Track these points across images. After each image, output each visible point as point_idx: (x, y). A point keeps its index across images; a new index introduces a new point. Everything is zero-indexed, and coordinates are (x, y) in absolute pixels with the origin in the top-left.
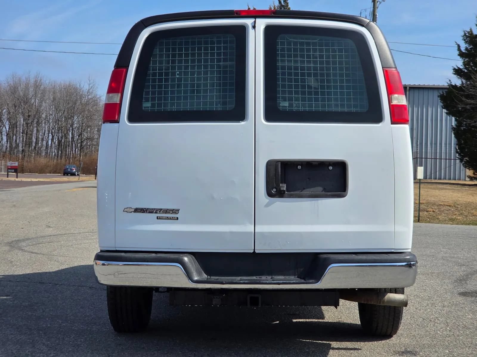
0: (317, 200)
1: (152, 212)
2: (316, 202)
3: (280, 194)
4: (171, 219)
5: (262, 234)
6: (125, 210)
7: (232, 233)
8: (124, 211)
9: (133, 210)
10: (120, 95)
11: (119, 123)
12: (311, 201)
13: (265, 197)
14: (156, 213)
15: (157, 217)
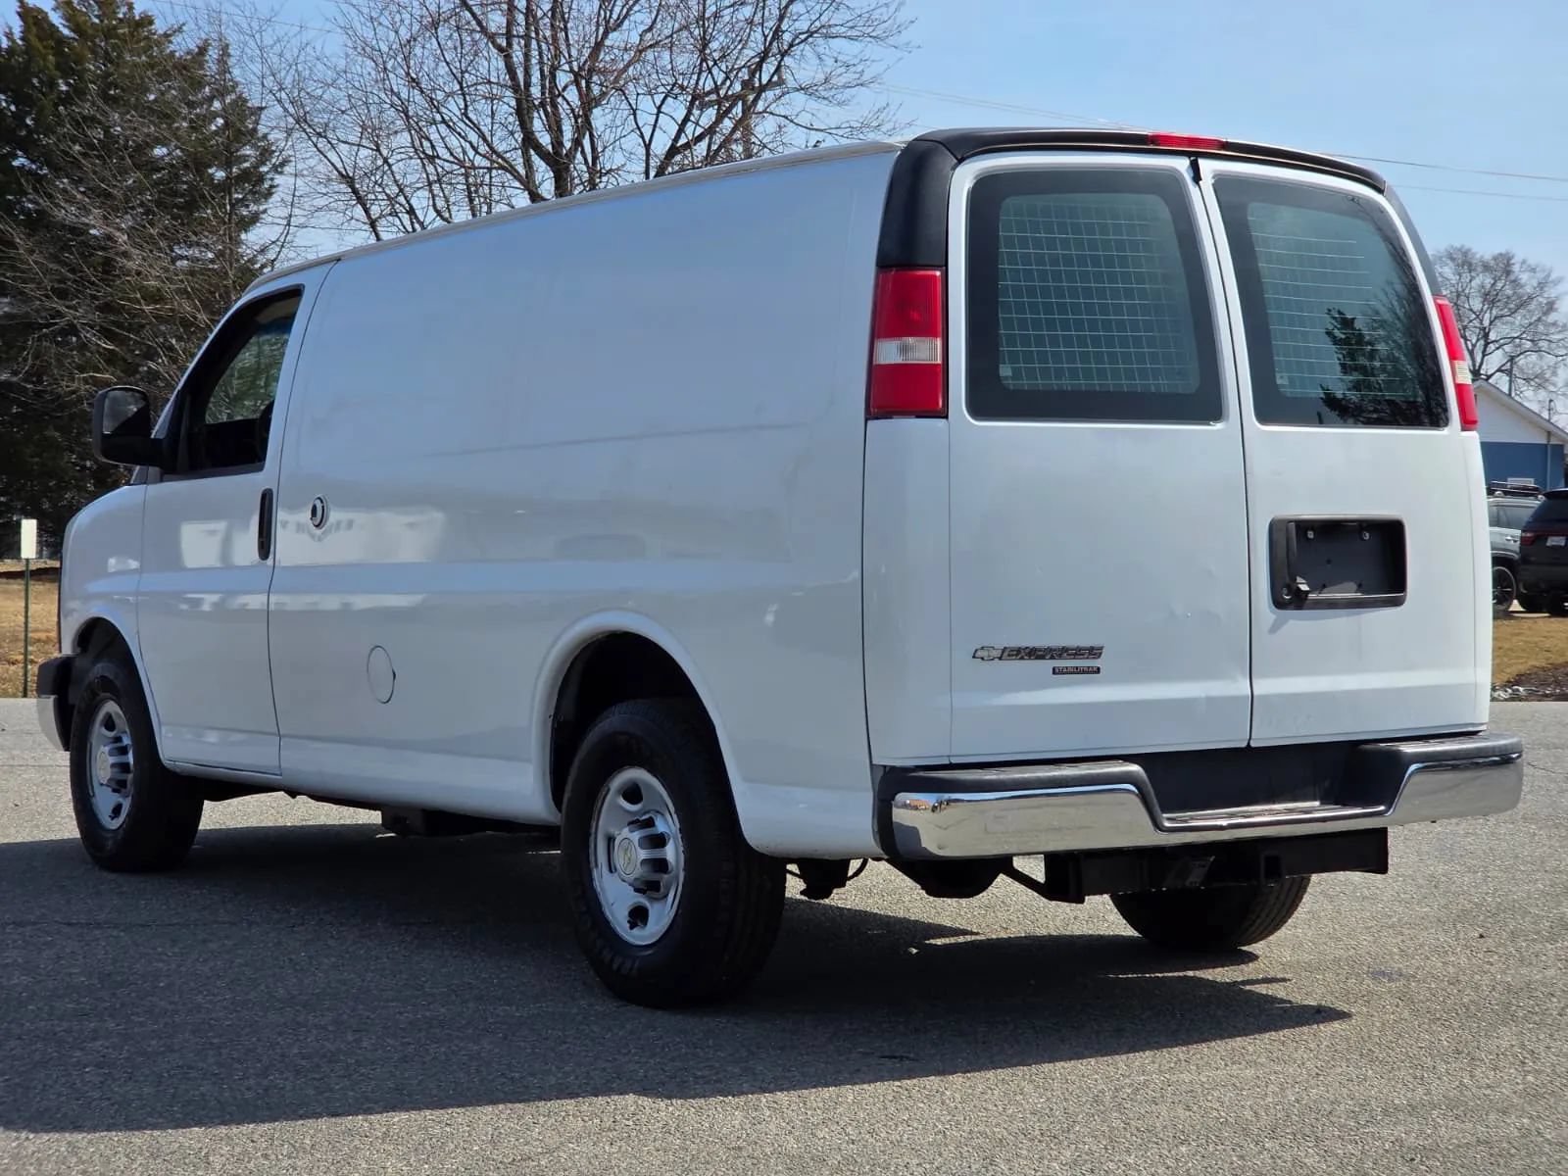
0: (1358, 614)
1: (1042, 657)
2: (1356, 617)
3: (1298, 601)
4: (1084, 672)
5: (1265, 698)
6: (979, 654)
7: (1210, 700)
8: (974, 657)
9: (998, 653)
10: (939, 342)
11: (946, 417)
12: (1348, 615)
13: (1270, 607)
14: (1052, 658)
15: (1054, 669)
